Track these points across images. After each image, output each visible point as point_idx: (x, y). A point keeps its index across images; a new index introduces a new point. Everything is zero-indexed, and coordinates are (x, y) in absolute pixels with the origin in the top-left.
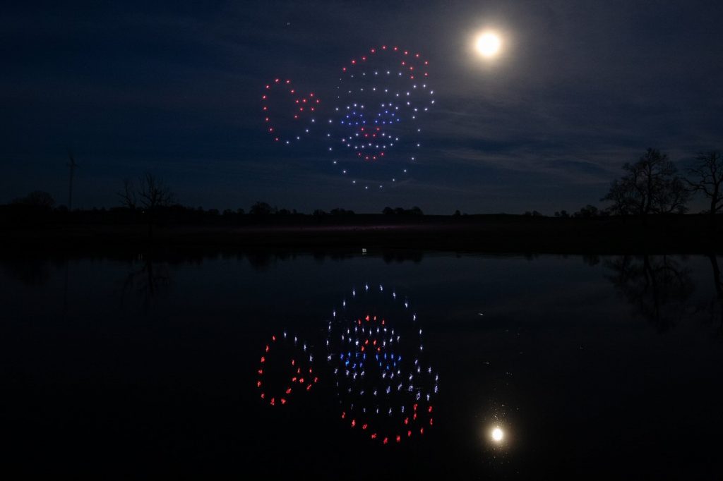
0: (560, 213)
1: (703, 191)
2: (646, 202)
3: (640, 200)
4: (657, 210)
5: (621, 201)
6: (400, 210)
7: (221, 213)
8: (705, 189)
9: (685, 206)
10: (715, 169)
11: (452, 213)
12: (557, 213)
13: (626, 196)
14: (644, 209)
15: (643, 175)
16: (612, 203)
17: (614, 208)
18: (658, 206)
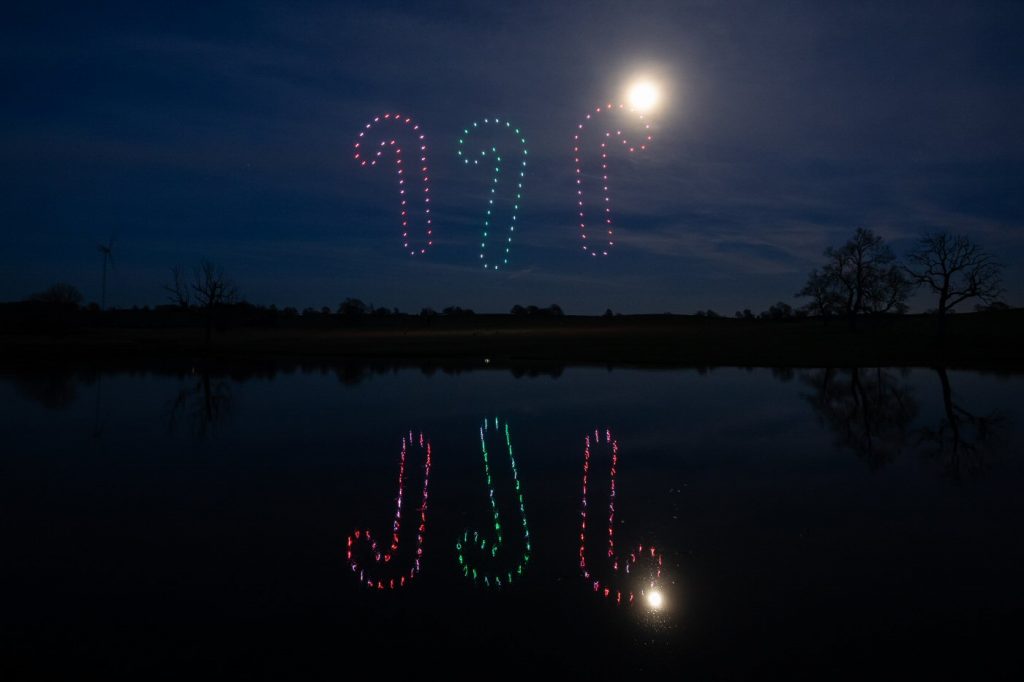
0: (742, 313)
1: (928, 284)
2: (855, 298)
3: (847, 295)
4: (869, 309)
5: (822, 296)
6: (533, 309)
7: (300, 313)
8: (931, 282)
9: (906, 304)
10: (946, 255)
11: (601, 313)
12: (738, 313)
13: (829, 290)
14: (852, 308)
15: (851, 262)
16: (810, 299)
17: (813, 306)
18: (870, 304)
